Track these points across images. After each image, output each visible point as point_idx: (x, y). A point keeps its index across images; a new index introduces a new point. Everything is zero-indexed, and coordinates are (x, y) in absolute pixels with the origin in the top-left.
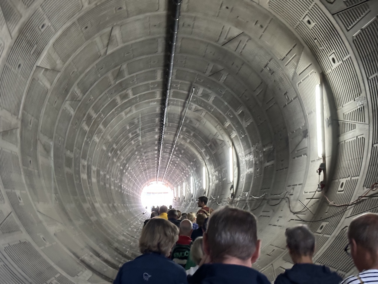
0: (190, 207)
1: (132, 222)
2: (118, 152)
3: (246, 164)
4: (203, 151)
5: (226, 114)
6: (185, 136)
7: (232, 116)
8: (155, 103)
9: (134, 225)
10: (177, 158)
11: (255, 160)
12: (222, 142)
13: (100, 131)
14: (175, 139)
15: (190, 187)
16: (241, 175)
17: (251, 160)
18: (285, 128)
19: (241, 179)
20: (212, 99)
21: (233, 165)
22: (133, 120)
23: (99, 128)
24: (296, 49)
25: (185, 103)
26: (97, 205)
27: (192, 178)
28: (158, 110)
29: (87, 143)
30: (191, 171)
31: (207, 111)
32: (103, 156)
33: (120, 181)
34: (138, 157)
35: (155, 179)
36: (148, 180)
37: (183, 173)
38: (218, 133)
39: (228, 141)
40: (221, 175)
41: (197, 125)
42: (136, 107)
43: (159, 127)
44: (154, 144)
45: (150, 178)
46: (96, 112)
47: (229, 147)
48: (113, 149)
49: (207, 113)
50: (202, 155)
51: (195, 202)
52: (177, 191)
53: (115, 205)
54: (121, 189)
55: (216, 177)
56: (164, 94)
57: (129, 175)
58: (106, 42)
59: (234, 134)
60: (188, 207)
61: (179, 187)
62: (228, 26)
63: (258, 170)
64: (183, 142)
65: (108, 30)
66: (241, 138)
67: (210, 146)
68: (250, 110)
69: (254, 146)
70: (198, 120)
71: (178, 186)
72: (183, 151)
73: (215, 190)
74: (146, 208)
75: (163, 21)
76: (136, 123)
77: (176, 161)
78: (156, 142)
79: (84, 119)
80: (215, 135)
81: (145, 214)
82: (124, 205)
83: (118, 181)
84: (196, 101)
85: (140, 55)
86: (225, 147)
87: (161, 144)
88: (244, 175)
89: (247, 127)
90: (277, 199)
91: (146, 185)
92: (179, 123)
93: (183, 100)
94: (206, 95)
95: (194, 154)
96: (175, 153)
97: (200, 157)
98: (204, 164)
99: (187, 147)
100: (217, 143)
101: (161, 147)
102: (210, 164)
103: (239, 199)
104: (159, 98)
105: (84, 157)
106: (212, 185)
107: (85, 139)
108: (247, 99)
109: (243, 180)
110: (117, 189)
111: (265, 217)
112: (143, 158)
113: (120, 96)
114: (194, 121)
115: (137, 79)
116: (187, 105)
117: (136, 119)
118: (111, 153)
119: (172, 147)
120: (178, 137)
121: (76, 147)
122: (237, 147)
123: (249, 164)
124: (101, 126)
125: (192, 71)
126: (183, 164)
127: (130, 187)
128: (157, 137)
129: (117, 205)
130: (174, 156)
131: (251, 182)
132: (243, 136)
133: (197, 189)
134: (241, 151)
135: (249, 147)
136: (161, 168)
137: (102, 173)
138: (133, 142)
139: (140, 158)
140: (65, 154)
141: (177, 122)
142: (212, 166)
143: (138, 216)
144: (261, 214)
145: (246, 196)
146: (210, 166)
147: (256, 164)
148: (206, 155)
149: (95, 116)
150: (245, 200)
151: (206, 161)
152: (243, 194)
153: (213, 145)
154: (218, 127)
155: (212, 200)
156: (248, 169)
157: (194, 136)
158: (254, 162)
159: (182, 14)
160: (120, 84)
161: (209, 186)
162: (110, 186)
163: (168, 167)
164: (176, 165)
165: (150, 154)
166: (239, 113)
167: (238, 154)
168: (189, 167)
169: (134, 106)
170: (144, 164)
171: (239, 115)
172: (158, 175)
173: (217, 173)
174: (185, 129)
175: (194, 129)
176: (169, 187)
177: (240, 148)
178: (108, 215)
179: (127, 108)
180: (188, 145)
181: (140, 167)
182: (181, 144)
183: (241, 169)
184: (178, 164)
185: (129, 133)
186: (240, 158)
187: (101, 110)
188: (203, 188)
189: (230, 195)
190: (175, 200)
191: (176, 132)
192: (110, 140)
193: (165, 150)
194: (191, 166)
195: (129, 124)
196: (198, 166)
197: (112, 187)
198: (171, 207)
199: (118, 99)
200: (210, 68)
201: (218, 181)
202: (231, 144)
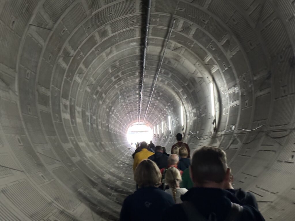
0: (169, 142)
1: (119, 157)
2: (103, 95)
3: (230, 97)
4: (180, 91)
5: (207, 47)
6: (164, 78)
7: (214, 49)
8: (135, 43)
9: (120, 161)
10: (156, 100)
11: (241, 92)
12: (200, 79)
13: (81, 72)
14: (154, 83)
15: (168, 125)
16: (224, 109)
17: (236, 92)
19: (224, 113)
20: (193, 32)
22: (115, 62)
23: (80, 68)
25: (164, 41)
27: (169, 118)
28: (138, 52)
29: (67, 83)
30: (168, 111)
31: (186, 48)
32: (88, 98)
33: (107, 122)
34: (122, 101)
35: (138, 120)
36: (131, 121)
37: (161, 114)
38: (197, 71)
39: (208, 77)
40: (200, 112)
41: (175, 65)
42: (117, 47)
43: (139, 71)
44: (135, 88)
45: (134, 119)
46: (74, 48)
47: (208, 83)
48: (97, 92)
49: (186, 50)
50: (180, 95)
51: (173, 137)
52: (156, 128)
53: (103, 143)
54: (109, 129)
55: (194, 113)
56: (143, 32)
57: (115, 117)
59: (215, 69)
60: (167, 142)
61: (158, 126)
63: (246, 102)
64: (161, 85)
66: (224, 71)
67: (188, 85)
69: (240, 77)
70: (176, 60)
71: (156, 125)
72: (161, 94)
73: (193, 126)
74: (132, 144)
76: (118, 66)
77: (155, 103)
78: (137, 86)
79: (60, 54)
80: (193, 74)
81: (130, 149)
82: (112, 143)
83: (105, 122)
86: (204, 84)
87: (141, 88)
88: (227, 108)
89: (231, 58)
90: (285, 130)
91: (130, 125)
92: (158, 65)
93: (162, 38)
94: (186, 29)
95: (172, 95)
96: (154, 96)
97: (177, 97)
98: (181, 103)
100: (195, 81)
101: (142, 91)
102: (188, 102)
103: (223, 133)
104: (139, 36)
105: (66, 96)
106: (190, 122)
107: (65, 77)
108: (235, 23)
109: (226, 114)
110: (104, 129)
111: (267, 152)
112: (126, 102)
113: (99, 32)
114: (173, 61)
115: (115, 11)
116: (165, 44)
117: (117, 62)
118: (96, 95)
119: (152, 90)
120: (156, 80)
121: (53, 84)
122: (218, 82)
123: (234, 97)
124: (82, 66)
126: (161, 105)
127: (116, 127)
128: (137, 81)
129: (105, 143)
130: (153, 99)
131: (237, 115)
132: (226, 69)
133: (175, 126)
134: (223, 85)
135: (234, 79)
136: (143, 110)
137: (88, 114)
138: (116, 86)
139: (124, 102)
140: (37, 90)
141: (156, 64)
142: (190, 105)
143: (125, 151)
144: (260, 148)
145: (233, 129)
146: (188, 105)
147: (242, 96)
148: (184, 95)
149: (73, 53)
150: (232, 134)
151: (183, 100)
152: (228, 127)
153: (191, 84)
154: (197, 63)
155: (191, 135)
156: (233, 102)
157: (172, 77)
158: (240, 94)
160: (97, 15)
161: (187, 123)
162: (97, 126)
163: (148, 109)
164: (155, 107)
165: (132, 97)
166: (223, 43)
167: (220, 89)
168: (166, 107)
169: (114, 46)
170: (127, 107)
171: (222, 46)
172: (140, 116)
173: (194, 110)
174: (163, 71)
175: (173, 70)
176: (149, 126)
177: (222, 82)
178: (94, 154)
179: (107, 48)
180: (166, 87)
181: (124, 110)
182: (159, 87)
183: (223, 103)
184: (157, 106)
185: (112, 77)
186: (222, 93)
187: (79, 47)
188: (180, 125)
189: (212, 130)
190: (155, 136)
191: (155, 75)
192: (94, 82)
193: (145, 94)
194: (168, 107)
195: (111, 67)
196: (175, 106)
197: (100, 128)
198: (151, 142)
199: (97, 37)
201: (196, 118)
202: (211, 79)
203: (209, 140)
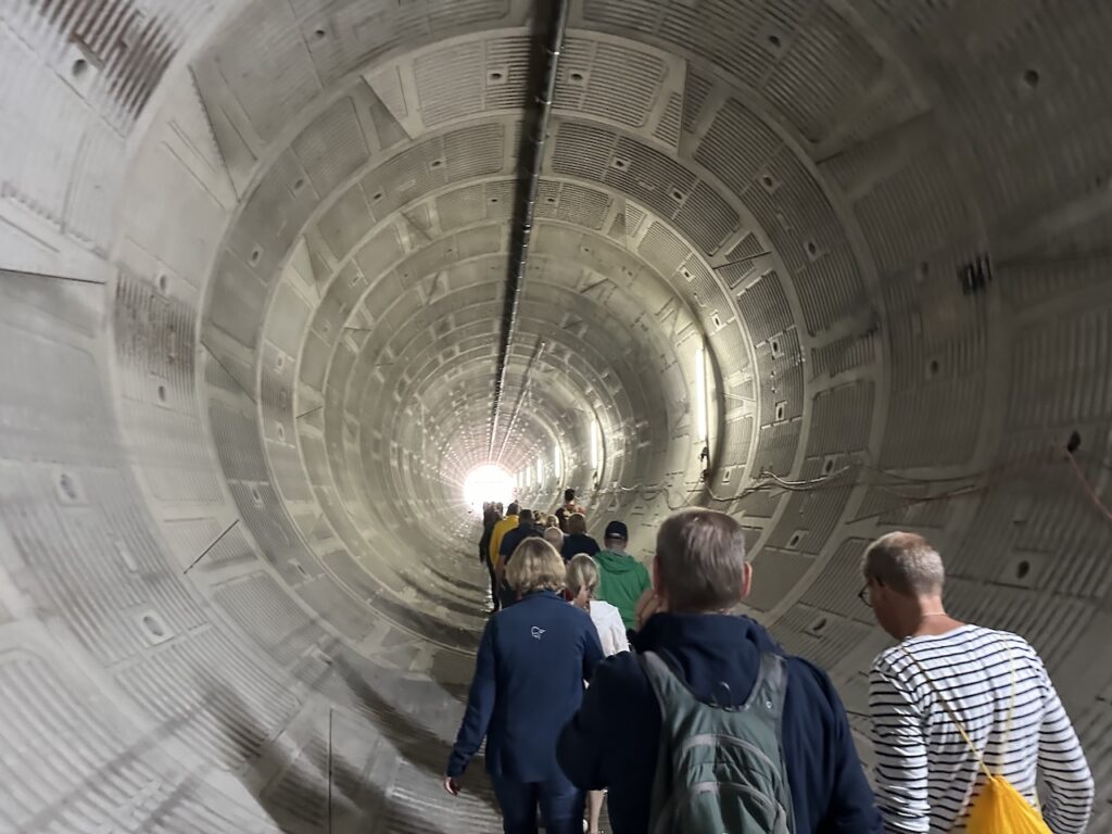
1: (456, 524)
2: (437, 427)
3: (615, 443)
4: (556, 424)
5: (587, 377)
6: (531, 404)
7: (594, 380)
8: (490, 361)
10: (519, 432)
11: (625, 439)
12: (581, 413)
14: (516, 408)
15: (538, 474)
16: (608, 459)
17: (621, 438)
18: (662, 399)
19: (608, 464)
20: (568, 357)
21: (598, 445)
23: (414, 397)
24: (673, 303)
25: (531, 360)
26: (411, 502)
27: (539, 462)
28: (493, 370)
30: (538, 452)
31: (561, 372)
33: (438, 467)
34: (463, 432)
37: (527, 454)
38: (576, 401)
39: (590, 413)
40: (581, 459)
41: (547, 389)
42: (464, 367)
43: (494, 393)
44: (487, 413)
45: (479, 460)
46: (411, 376)
47: (591, 421)
48: (431, 423)
49: (561, 374)
50: (554, 430)
53: (433, 501)
54: (439, 479)
55: (574, 460)
56: (503, 350)
57: (449, 458)
58: (429, 290)
59: (598, 404)
61: (521, 474)
62: (587, 271)
63: (630, 452)
64: (527, 412)
65: (432, 276)
66: (607, 409)
67: (566, 418)
68: (618, 373)
69: (624, 420)
70: (548, 384)
71: (519, 472)
72: (527, 424)
73: (573, 478)
75: (504, 264)
76: (463, 387)
77: (517, 437)
78: (489, 412)
79: (396, 387)
80: (572, 404)
82: (444, 502)
83: (436, 467)
84: (546, 358)
85: (473, 303)
86: (585, 421)
87: (495, 414)
88: (611, 459)
89: (614, 395)
90: (653, 492)
92: (523, 385)
93: (528, 358)
94: (559, 352)
95: (543, 428)
96: (516, 426)
97: (550, 431)
98: (557, 442)
99: (533, 419)
100: (574, 414)
101: (496, 418)
102: (566, 442)
103: (604, 491)
104: (496, 354)
105: (394, 438)
106: (568, 471)
107: (396, 413)
108: (614, 359)
109: (610, 466)
110: (434, 479)
111: (637, 515)
112: (469, 434)
113: (444, 354)
114: (544, 385)
115: (466, 332)
116: (533, 363)
117: (462, 382)
118: (427, 429)
119: (512, 418)
120: (520, 405)
121: (385, 424)
122: (601, 421)
123: (618, 445)
124: (416, 395)
125: (540, 321)
126: (527, 441)
127: (450, 474)
128: (490, 404)
129: (435, 501)
130: (514, 431)
132: (610, 407)
133: (548, 477)
134: (607, 426)
135: (618, 422)
136: (495, 447)
137: (415, 457)
138: (457, 413)
139: (466, 434)
140: (372, 435)
141: (520, 385)
142: (569, 445)
143: (463, 516)
144: (633, 510)
145: (614, 487)
146: (566, 445)
147: (626, 445)
148: (560, 430)
150: (612, 493)
151: (560, 437)
152: (610, 484)
153: (569, 417)
154: (576, 393)
156: (617, 451)
157: (543, 404)
158: (624, 442)
159: (529, 254)
160: (445, 338)
161: (564, 473)
162: (425, 475)
163: (505, 445)
164: (516, 442)
165: (480, 427)
166: (605, 376)
167: (604, 430)
168: (535, 445)
169: (460, 366)
170: (471, 442)
171: (604, 379)
172: (490, 456)
173: (575, 455)
174: (530, 394)
175: (544, 395)
176: (506, 473)
177: (607, 422)
178: (425, 515)
179: (451, 368)
180: (534, 415)
181: (465, 446)
182: (524, 415)
183: (607, 451)
184: (520, 441)
185: (452, 401)
186: (607, 436)
187: (417, 374)
188: (555, 475)
189: (593, 486)
191: (518, 398)
192: (427, 412)
193: (501, 422)
194: (538, 444)
195: (453, 389)
196: (548, 444)
197: (428, 477)
200: (565, 319)
201: (576, 466)
202: (594, 416)
203: (589, 500)
